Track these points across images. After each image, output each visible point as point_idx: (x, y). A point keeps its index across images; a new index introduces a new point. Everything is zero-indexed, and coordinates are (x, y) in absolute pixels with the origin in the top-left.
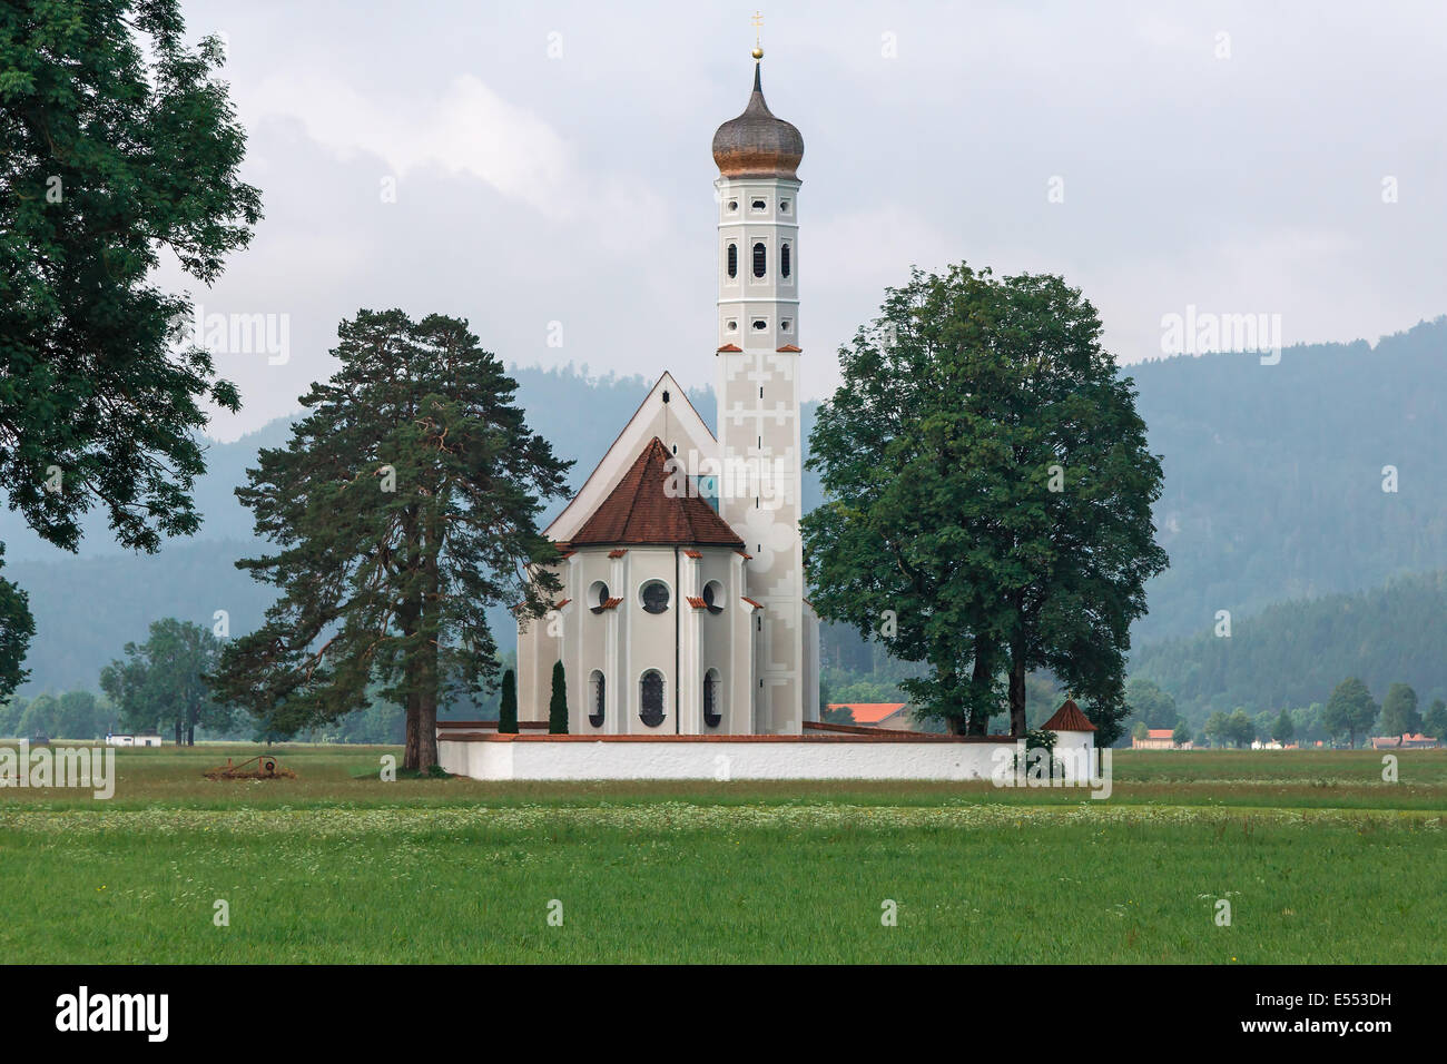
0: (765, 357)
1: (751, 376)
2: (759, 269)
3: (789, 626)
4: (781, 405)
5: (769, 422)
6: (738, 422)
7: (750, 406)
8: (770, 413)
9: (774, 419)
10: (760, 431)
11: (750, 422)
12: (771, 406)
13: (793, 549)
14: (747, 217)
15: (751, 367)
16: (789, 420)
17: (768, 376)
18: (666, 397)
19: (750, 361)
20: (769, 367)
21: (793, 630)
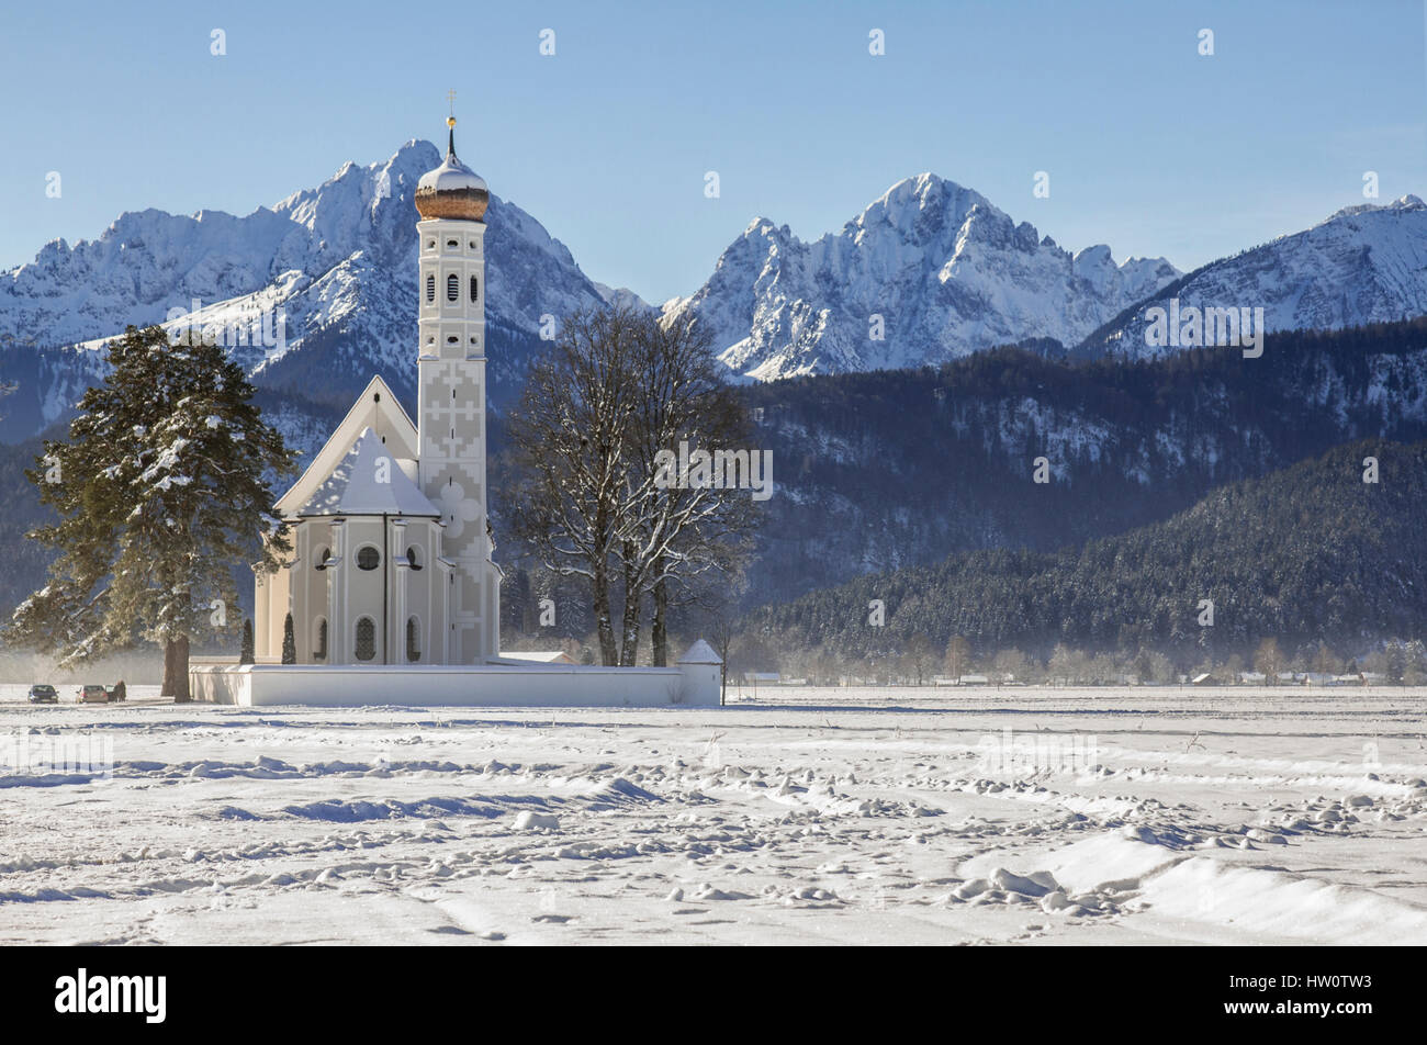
0: (457, 366)
1: (446, 380)
2: (452, 296)
3: (476, 580)
4: (470, 404)
5: (460, 418)
6: (436, 417)
7: (445, 404)
8: (461, 411)
9: (464, 415)
10: (453, 425)
11: (445, 417)
12: (461, 404)
13: (479, 519)
14: (444, 254)
15: (446, 373)
16: (476, 416)
17: (459, 380)
18: (377, 398)
19: (445, 368)
20: (459, 373)
21: (478, 584)
